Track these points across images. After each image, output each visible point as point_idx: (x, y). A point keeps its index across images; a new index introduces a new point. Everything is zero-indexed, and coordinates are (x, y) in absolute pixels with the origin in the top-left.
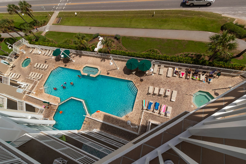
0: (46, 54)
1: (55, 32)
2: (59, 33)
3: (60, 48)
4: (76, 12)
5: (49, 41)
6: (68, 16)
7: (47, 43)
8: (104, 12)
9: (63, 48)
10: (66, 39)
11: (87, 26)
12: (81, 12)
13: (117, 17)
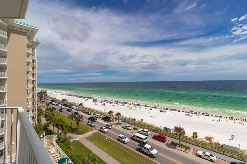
0: (55, 157)
1: (81, 143)
2: (82, 146)
3: (70, 158)
4: (108, 138)
5: (69, 148)
6: (100, 138)
7: (66, 148)
8: (129, 149)
9: (72, 161)
10: (82, 154)
11: (107, 152)
12: (111, 139)
13: (138, 160)
